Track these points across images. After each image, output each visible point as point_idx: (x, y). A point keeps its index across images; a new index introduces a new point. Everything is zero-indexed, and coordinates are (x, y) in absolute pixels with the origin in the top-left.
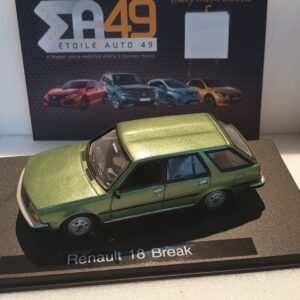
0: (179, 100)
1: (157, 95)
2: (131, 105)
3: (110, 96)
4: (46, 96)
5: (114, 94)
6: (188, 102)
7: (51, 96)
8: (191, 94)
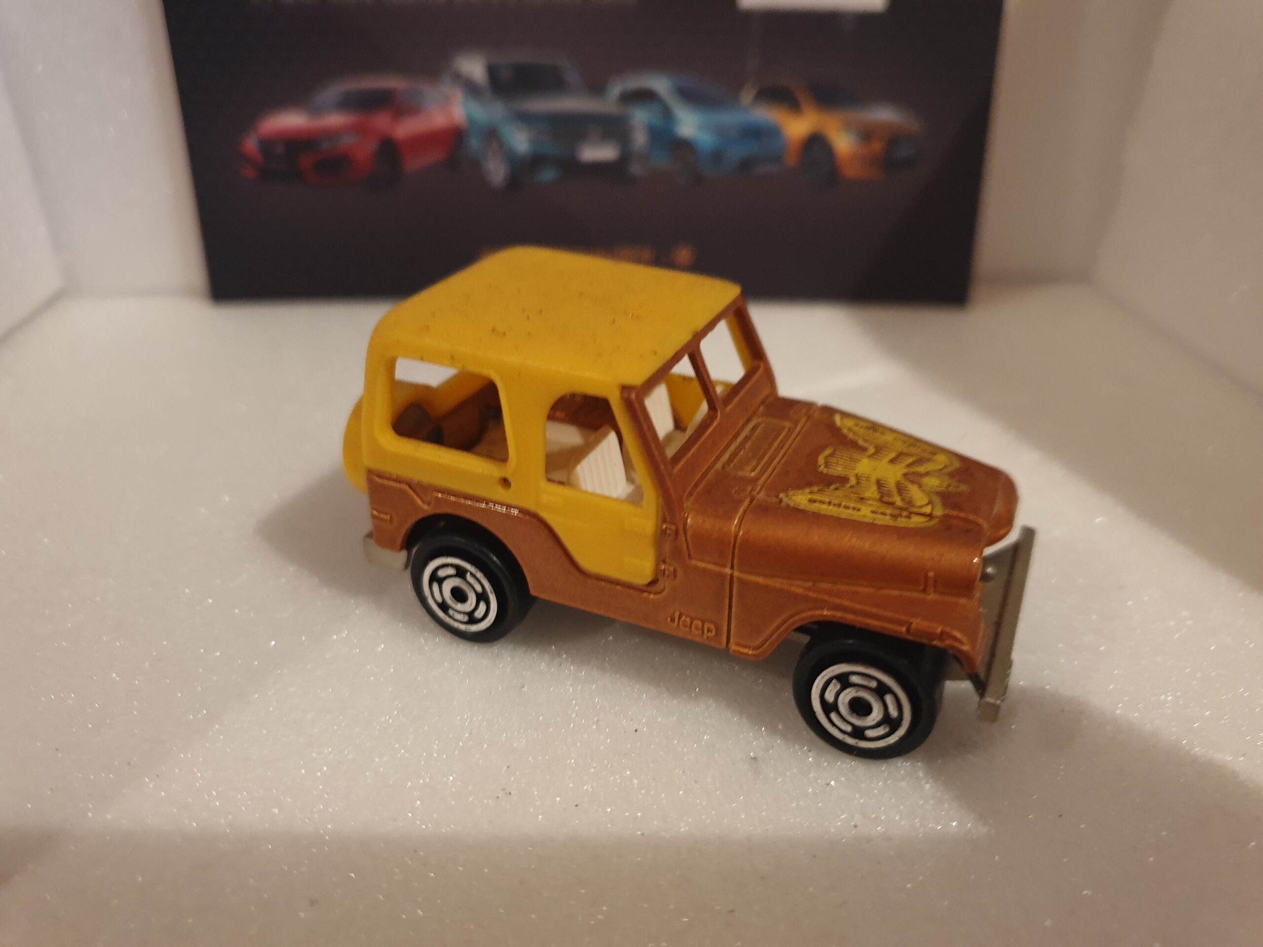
0: (717, 156)
1: (640, 139)
2: (548, 175)
3: (474, 143)
4: (251, 144)
5: (492, 134)
6: (746, 165)
7: (267, 144)
8: (754, 133)
